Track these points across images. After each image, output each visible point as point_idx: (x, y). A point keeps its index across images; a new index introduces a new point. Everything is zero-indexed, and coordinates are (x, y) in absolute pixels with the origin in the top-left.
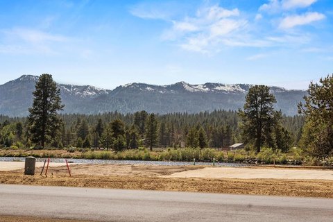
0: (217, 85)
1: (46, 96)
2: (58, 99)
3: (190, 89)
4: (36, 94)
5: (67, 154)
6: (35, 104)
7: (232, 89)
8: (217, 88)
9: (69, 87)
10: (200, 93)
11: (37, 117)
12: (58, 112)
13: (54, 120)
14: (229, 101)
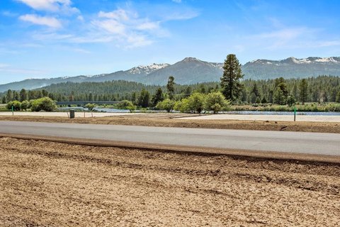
0: (317, 58)
1: (231, 69)
2: (240, 71)
3: (297, 62)
4: (225, 68)
5: (253, 108)
6: (225, 75)
7: (328, 61)
8: (317, 60)
9: (215, 64)
10: (305, 64)
11: (227, 83)
12: (240, 80)
13: (238, 85)
14: (326, 69)
